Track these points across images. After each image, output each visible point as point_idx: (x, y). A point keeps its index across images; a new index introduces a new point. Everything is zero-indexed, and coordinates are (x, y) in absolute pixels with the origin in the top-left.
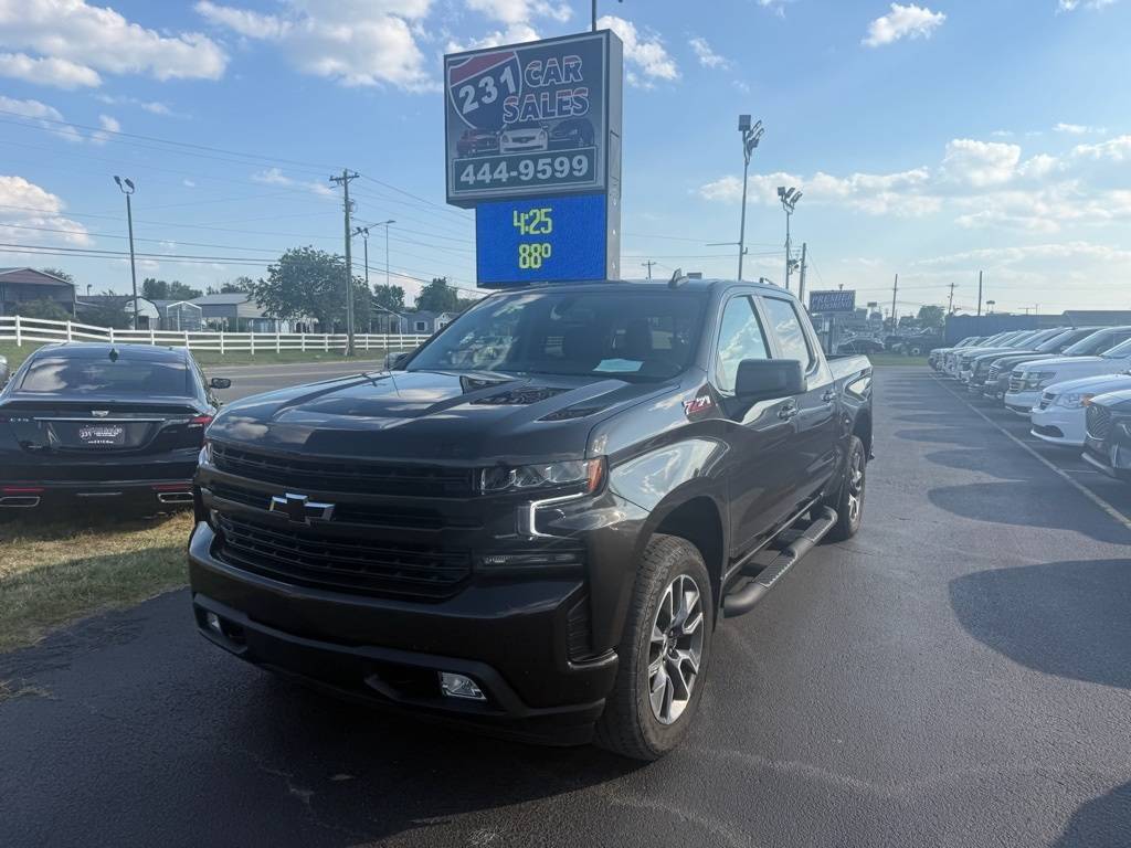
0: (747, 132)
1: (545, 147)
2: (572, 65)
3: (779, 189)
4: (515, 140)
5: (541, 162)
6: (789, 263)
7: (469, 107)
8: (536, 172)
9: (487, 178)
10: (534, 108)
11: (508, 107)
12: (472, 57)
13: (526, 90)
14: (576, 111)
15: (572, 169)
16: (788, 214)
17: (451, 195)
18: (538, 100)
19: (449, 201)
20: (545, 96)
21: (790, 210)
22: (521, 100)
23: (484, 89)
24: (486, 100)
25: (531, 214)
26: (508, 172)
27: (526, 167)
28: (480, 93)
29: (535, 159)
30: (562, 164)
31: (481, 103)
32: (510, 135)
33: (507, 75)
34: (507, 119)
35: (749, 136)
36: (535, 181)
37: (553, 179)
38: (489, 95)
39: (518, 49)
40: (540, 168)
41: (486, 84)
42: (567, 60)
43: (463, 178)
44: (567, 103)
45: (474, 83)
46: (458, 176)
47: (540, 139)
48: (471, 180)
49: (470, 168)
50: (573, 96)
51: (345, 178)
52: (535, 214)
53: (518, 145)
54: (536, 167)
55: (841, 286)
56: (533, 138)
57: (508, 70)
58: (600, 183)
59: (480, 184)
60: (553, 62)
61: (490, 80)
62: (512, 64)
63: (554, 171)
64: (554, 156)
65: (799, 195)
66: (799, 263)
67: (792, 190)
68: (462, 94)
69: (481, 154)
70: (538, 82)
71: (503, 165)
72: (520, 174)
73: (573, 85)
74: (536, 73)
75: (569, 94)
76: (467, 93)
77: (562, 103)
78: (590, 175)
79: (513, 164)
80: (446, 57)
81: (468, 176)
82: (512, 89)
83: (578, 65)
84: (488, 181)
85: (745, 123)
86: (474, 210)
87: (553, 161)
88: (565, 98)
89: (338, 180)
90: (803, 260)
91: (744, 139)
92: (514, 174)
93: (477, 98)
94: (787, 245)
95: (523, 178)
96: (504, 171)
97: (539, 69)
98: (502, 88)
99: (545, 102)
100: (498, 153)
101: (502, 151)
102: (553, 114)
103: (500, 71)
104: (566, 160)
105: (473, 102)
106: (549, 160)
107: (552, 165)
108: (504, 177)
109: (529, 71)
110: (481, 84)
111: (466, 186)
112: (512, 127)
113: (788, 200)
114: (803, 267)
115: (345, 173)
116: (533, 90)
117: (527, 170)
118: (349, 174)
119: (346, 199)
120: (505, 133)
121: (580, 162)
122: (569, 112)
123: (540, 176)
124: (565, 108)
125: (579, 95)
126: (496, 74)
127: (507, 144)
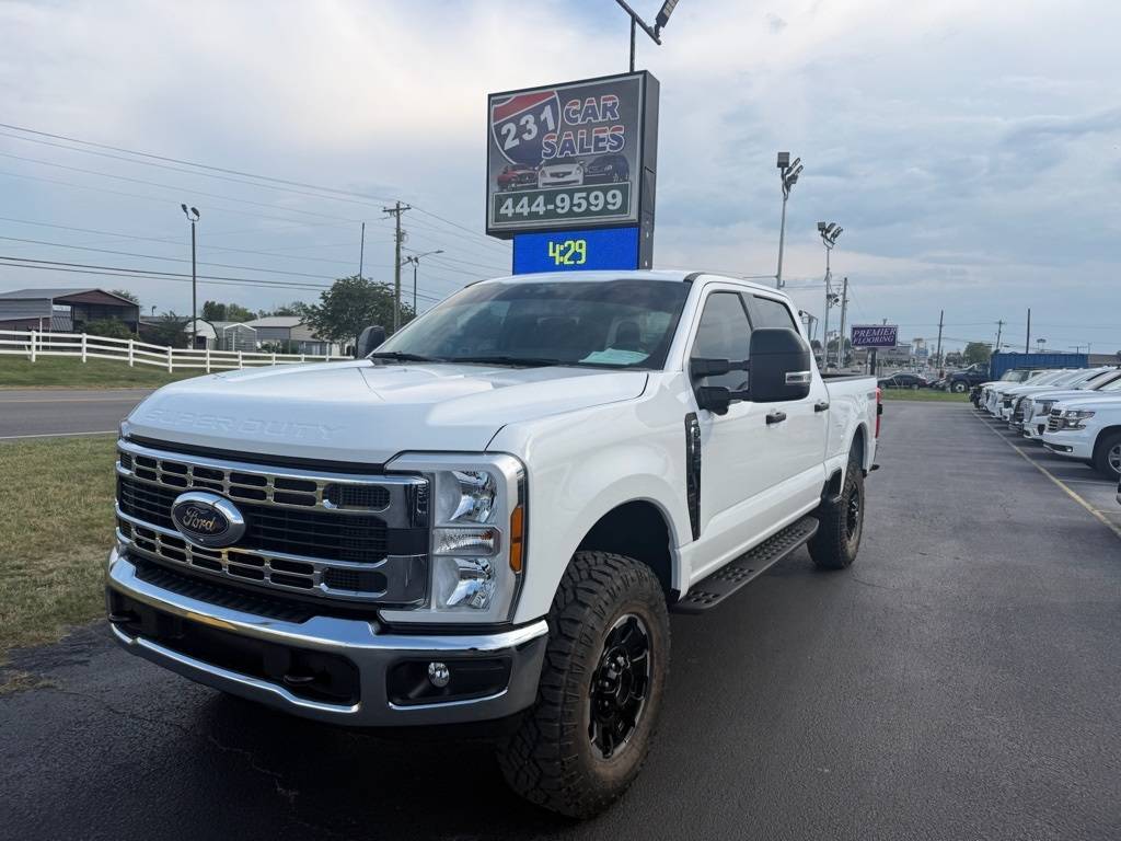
0: (786, 169)
1: (581, 182)
2: (610, 103)
3: (819, 224)
4: (552, 175)
5: (577, 195)
6: (829, 297)
7: (511, 143)
8: (572, 205)
9: (525, 211)
10: (571, 144)
11: (548, 144)
12: (514, 96)
13: (565, 127)
14: (611, 147)
15: (606, 203)
16: (829, 248)
17: (490, 226)
18: (576, 137)
19: (489, 232)
20: (582, 134)
21: (829, 244)
22: (559, 138)
23: (525, 126)
24: (526, 137)
25: (566, 245)
26: (545, 205)
27: (563, 200)
28: (521, 130)
29: (571, 193)
30: (596, 198)
32: (549, 170)
33: (547, 113)
34: (545, 154)
35: (788, 172)
36: (571, 213)
37: (588, 212)
38: (530, 132)
39: (559, 89)
40: (576, 201)
41: (527, 122)
42: (604, 100)
43: (503, 211)
44: (603, 140)
45: (516, 120)
46: (498, 208)
47: (576, 174)
48: (510, 212)
49: (509, 202)
50: (609, 133)
51: (398, 209)
52: (570, 246)
53: (556, 180)
54: (572, 200)
55: (885, 321)
56: (570, 173)
57: (548, 109)
58: (633, 216)
59: (518, 216)
60: (591, 101)
61: (531, 118)
62: (553, 103)
63: (589, 204)
64: (589, 191)
65: (839, 231)
66: (840, 298)
67: (832, 225)
68: (504, 131)
69: (522, 188)
70: (576, 120)
71: (541, 199)
72: (556, 207)
73: (610, 124)
74: (575, 112)
75: (605, 131)
76: (509, 131)
77: (598, 140)
78: (624, 209)
79: (550, 197)
80: (490, 96)
81: (508, 208)
82: (551, 126)
83: (615, 104)
84: (526, 214)
85: (783, 161)
86: (511, 242)
87: (588, 195)
88: (601, 135)
89: (390, 211)
90: (844, 294)
91: (783, 176)
92: (551, 207)
93: (518, 135)
94: (827, 279)
95: (559, 211)
96: (542, 204)
97: (578, 107)
98: (542, 126)
99: (582, 139)
100: (536, 187)
101: (540, 185)
102: (589, 150)
103: (541, 109)
104: (601, 194)
105: (514, 139)
106: (584, 195)
107: (587, 199)
108: (541, 210)
109: (568, 110)
110: (523, 122)
111: (505, 218)
112: (549, 163)
113: (829, 235)
114: (845, 302)
115: (398, 206)
116: (572, 128)
117: (563, 204)
118: (401, 206)
119: (398, 229)
120: (543, 168)
121: (614, 196)
122: (604, 148)
123: (575, 209)
124: (601, 145)
125: (616, 133)
126: (537, 112)
127: (545, 178)
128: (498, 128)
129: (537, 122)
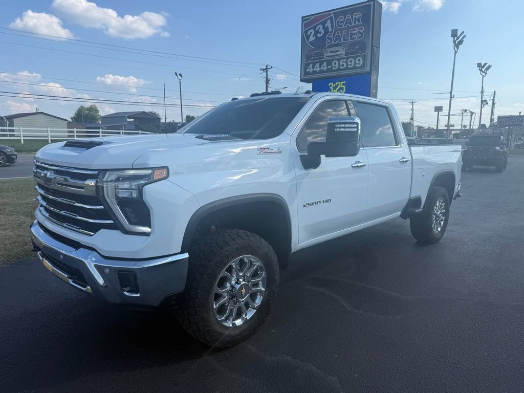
0: (456, 38)
1: (344, 55)
2: (357, 17)
3: (478, 64)
4: (331, 52)
5: (342, 61)
6: (482, 101)
7: (312, 39)
8: (339, 65)
9: (318, 70)
10: (340, 37)
11: (329, 38)
12: (313, 17)
13: (337, 29)
14: (358, 38)
15: (355, 63)
16: (483, 76)
17: (302, 78)
18: (341, 34)
19: (302, 80)
20: (345, 32)
21: (484, 74)
22: (334, 34)
23: (318, 30)
24: (319, 35)
25: (336, 84)
26: (327, 66)
27: (335, 63)
28: (317, 32)
29: (339, 60)
30: (351, 61)
31: (317, 37)
32: (329, 50)
33: (328, 24)
34: (328, 43)
35: (457, 39)
36: (339, 69)
37: (347, 68)
38: (320, 33)
39: (333, 12)
40: (341, 64)
41: (319, 28)
42: (355, 15)
43: (308, 70)
44: (354, 34)
45: (314, 28)
46: (306, 69)
47: (342, 51)
48: (311, 71)
49: (311, 66)
50: (357, 31)
51: (267, 68)
52: (338, 84)
53: (332, 54)
54: (339, 64)
55: (520, 113)
56: (339, 51)
57: (329, 21)
58: (368, 69)
59: (315, 72)
60: (348, 16)
61: (321, 26)
62: (331, 19)
63: (347, 65)
64: (347, 59)
65: (489, 67)
66: (490, 103)
67: (486, 64)
68: (309, 34)
69: (316, 59)
70: (341, 26)
71: (325, 64)
72: (332, 67)
73: (357, 26)
74: (341, 22)
75: (355, 30)
76: (311, 33)
77: (352, 34)
78: (363, 66)
79: (329, 63)
80: (303, 17)
81: (310, 69)
82: (330, 30)
83: (360, 17)
84: (318, 71)
85: (454, 33)
86: (311, 84)
87: (347, 60)
88: (354, 32)
89: (263, 70)
90: (493, 100)
91: (454, 42)
92: (330, 67)
93: (315, 35)
94: (482, 92)
95: (333, 68)
96: (326, 65)
97: (342, 20)
98: (326, 29)
99: (345, 35)
100: (323, 58)
101: (325, 57)
102: (348, 39)
103: (325, 22)
104: (353, 60)
105: (313, 36)
106: (345, 60)
107: (346, 62)
108: (325, 69)
109: (338, 22)
110: (317, 28)
111: (309, 73)
112: (330, 47)
113: (483, 69)
114: (493, 103)
115: (267, 67)
116: (339, 30)
117: (335, 65)
118: (268, 67)
119: (267, 78)
120: (327, 49)
121: (359, 60)
122: (354, 38)
123: (341, 67)
124: (353, 37)
125: (360, 31)
126: (324, 23)
127: (327, 54)
128: (306, 32)
129: (324, 28)
